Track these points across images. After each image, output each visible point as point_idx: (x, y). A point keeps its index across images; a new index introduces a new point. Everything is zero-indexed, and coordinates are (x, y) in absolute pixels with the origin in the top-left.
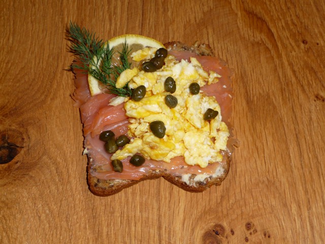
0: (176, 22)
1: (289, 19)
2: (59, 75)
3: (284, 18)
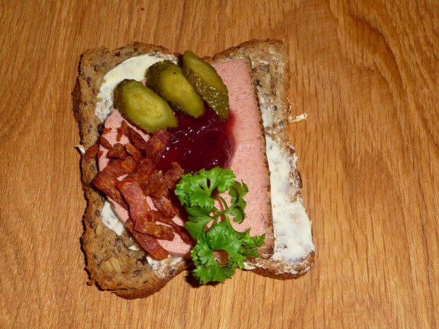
0: (237, 24)
1: (421, 35)
3: (413, 33)
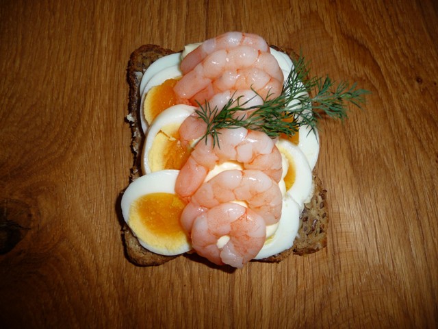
2: (86, 117)
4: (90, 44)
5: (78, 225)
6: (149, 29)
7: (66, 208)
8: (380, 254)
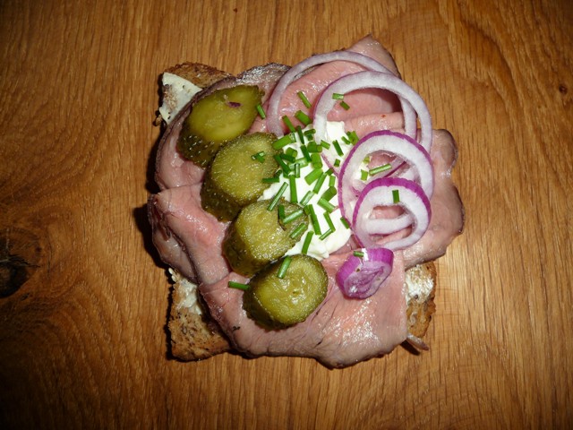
2: (113, 124)
4: (120, 24)
5: (99, 264)
6: (199, 6)
7: (84, 242)
8: (488, 319)
